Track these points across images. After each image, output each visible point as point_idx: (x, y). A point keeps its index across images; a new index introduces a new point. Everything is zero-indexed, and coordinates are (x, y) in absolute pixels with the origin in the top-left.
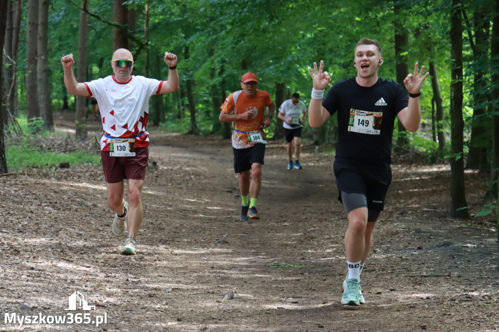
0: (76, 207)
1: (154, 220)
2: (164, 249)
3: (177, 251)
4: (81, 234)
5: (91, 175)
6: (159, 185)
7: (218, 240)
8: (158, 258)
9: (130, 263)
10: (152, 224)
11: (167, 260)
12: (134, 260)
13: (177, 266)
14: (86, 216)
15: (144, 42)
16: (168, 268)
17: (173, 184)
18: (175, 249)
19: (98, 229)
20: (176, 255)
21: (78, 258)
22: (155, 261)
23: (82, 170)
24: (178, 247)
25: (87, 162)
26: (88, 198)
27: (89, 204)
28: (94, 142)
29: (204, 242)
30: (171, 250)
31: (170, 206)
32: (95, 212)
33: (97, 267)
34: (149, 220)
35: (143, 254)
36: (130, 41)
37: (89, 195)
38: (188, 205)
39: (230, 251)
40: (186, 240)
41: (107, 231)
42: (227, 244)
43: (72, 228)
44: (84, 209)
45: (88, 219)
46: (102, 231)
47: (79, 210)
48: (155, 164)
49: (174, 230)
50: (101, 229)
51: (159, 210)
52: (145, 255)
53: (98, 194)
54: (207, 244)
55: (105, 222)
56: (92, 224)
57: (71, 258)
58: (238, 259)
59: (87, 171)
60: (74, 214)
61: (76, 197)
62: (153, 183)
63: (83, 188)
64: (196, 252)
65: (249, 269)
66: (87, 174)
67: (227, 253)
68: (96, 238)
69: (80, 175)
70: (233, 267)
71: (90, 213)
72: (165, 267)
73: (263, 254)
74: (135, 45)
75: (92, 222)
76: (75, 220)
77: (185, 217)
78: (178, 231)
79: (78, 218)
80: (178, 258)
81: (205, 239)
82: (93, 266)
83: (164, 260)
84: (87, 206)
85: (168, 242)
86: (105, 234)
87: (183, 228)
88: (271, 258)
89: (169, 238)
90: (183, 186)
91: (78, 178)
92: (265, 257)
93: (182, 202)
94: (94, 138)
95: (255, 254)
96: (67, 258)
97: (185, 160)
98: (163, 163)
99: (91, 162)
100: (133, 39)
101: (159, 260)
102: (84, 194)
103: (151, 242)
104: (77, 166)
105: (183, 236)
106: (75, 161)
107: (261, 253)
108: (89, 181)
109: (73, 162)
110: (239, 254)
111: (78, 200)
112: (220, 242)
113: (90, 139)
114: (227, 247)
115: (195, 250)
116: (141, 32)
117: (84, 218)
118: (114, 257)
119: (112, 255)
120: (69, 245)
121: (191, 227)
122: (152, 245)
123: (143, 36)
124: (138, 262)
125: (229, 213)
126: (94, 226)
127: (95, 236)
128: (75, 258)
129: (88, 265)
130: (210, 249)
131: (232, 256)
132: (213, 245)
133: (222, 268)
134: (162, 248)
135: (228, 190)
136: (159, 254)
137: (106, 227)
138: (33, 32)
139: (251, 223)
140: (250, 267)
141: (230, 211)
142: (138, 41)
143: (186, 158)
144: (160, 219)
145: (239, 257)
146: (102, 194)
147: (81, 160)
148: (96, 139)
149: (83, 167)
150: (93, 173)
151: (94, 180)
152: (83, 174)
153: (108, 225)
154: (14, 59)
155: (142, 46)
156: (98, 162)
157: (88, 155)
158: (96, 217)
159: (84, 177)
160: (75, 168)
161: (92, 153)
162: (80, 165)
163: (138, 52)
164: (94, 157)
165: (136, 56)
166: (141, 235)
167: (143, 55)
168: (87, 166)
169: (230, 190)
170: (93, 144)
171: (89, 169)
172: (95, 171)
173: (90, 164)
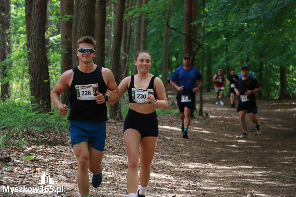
0: (161, 141)
1: (206, 148)
2: (211, 166)
3: (219, 167)
4: (163, 157)
5: (170, 121)
6: (210, 127)
7: (244, 161)
8: (208, 171)
9: (191, 174)
10: (205, 151)
11: (213, 172)
12: (194, 173)
13: (219, 176)
14: (166, 146)
15: (201, 43)
16: (213, 177)
17: (217, 127)
18: (218, 166)
19: (173, 154)
20: (219, 169)
21: (161, 171)
22: (206, 173)
23: (164, 118)
24: (220, 165)
25: (168, 114)
26: (168, 135)
27: (168, 138)
28: (172, 101)
29: (235, 162)
30: (215, 167)
31: (215, 140)
32: (172, 143)
33: (172, 176)
34: (203, 148)
35: (199, 169)
36: (193, 43)
37: (168, 133)
38: (226, 139)
39: (251, 167)
40: (224, 161)
41: (178, 155)
42: (249, 164)
43: (158, 153)
44: (165, 142)
45: (167, 148)
46: (175, 155)
47: (162, 142)
48: (207, 114)
49: (217, 155)
50: (175, 154)
51: (209, 142)
52: (201, 169)
53: (174, 132)
54: (237, 163)
55: (177, 149)
56: (169, 150)
57: (157, 171)
58: (256, 172)
59: (167, 119)
60: (159, 145)
61: (161, 134)
62: (206, 126)
63: (165, 129)
64: (230, 168)
65: (262, 179)
66: (168, 121)
67: (249, 169)
68: (172, 159)
69: (163, 121)
70: (252, 178)
71: (169, 144)
72: (212, 177)
73: (271, 169)
74: (196, 45)
75: (170, 150)
76: (160, 148)
77: (225, 147)
78: (220, 155)
79: (162, 147)
80: (219, 171)
81: (236, 160)
82: (170, 176)
83: (211, 173)
84: (167, 140)
85: (214, 162)
86: (177, 156)
87: (222, 154)
88: (276, 172)
89: (214, 160)
90: (223, 128)
91: (162, 123)
92: (272, 171)
93: (223, 137)
94: (172, 99)
95: (265, 170)
96: (155, 171)
97: (225, 112)
98: (212, 115)
99: (170, 114)
100: (195, 42)
101: (208, 173)
102: (165, 133)
103: (204, 162)
104: (162, 116)
105: (223, 158)
106: (161, 113)
107: (269, 169)
108: (168, 125)
109: (159, 114)
110: (257, 170)
111: (162, 136)
112: (244, 162)
113: (170, 100)
114: (249, 165)
115: (230, 167)
116: (200, 38)
117: (165, 147)
118: (182, 171)
119: (181, 169)
120: (156, 163)
121: (227, 153)
122: (204, 163)
123: (200, 40)
124: (196, 174)
125: (251, 144)
126: (170, 152)
127: (171, 158)
128: (159, 171)
129: (167, 175)
130: (239, 166)
131: (252, 170)
132: (240, 164)
133: (246, 177)
134: (210, 165)
135: (250, 130)
136: (208, 169)
137: (178, 152)
138: (138, 38)
139: (264, 151)
140: (263, 177)
141: (252, 143)
142: (198, 43)
143: (226, 111)
144: (209, 148)
145: (256, 171)
146: (176, 132)
147: (164, 112)
148: (173, 100)
149: (165, 117)
150: (171, 120)
151: (172, 124)
152: (165, 121)
153: (179, 152)
154: (127, 54)
155: (200, 46)
156: (174, 113)
157: (168, 110)
158: (172, 146)
159: (166, 123)
160: (161, 117)
161: (170, 108)
162: (164, 115)
163: (198, 49)
164: (172, 111)
165: (196, 51)
166: (198, 157)
167: (201, 50)
168: (168, 116)
169: (252, 130)
170: (171, 103)
171: (168, 117)
172: (172, 119)
173: (169, 115)
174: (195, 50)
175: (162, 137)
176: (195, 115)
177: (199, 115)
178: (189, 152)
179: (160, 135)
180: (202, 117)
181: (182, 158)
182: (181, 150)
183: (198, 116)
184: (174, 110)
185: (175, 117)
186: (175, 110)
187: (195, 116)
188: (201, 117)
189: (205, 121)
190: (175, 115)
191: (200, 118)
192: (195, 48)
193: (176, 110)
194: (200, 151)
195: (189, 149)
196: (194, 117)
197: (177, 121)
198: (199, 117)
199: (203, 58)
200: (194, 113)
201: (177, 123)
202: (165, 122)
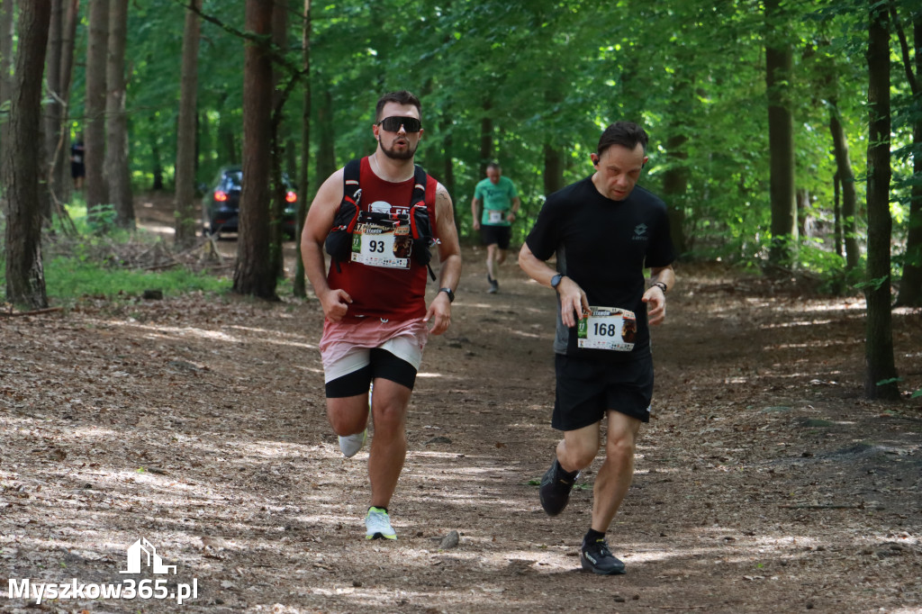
0: (172, 372)
1: (316, 398)
2: (332, 452)
4: (180, 423)
5: (201, 313)
7: (432, 435)
9: (269, 478)
10: (311, 404)
12: (276, 472)
14: (190, 388)
15: (301, 67)
16: (339, 485)
19: (210, 414)
21: (173, 467)
22: (315, 473)
23: (184, 303)
25: (195, 288)
26: (195, 355)
27: (197, 365)
28: (208, 251)
32: (207, 381)
33: (208, 484)
35: (293, 461)
36: (275, 65)
37: (196, 350)
39: (455, 455)
41: (229, 419)
42: (448, 444)
43: (165, 411)
44: (187, 376)
45: (194, 395)
46: (219, 416)
47: (177, 378)
50: (217, 414)
52: (298, 462)
53: (214, 348)
54: (413, 445)
55: (225, 400)
56: (200, 404)
57: (160, 467)
59: (193, 306)
60: (169, 385)
61: (172, 353)
62: (315, 329)
63: (186, 336)
65: (488, 491)
66: (194, 311)
67: (448, 461)
68: (208, 430)
69: (181, 312)
71: (197, 384)
72: (334, 485)
73: (515, 462)
74: (285, 72)
75: (201, 401)
76: (169, 396)
79: (176, 393)
82: (200, 483)
84: (193, 371)
86: (223, 423)
91: (177, 319)
92: (518, 468)
94: (208, 244)
95: (500, 463)
96: (153, 466)
99: (202, 289)
100: (282, 62)
102: (186, 349)
103: (309, 438)
104: (176, 295)
106: (173, 287)
107: (511, 461)
108: (197, 324)
109: (168, 289)
110: (471, 463)
111: (176, 358)
112: (435, 440)
113: (201, 246)
114: (449, 448)
116: (296, 49)
117: (186, 393)
118: (240, 466)
119: (236, 461)
120: (157, 443)
122: (310, 444)
123: (299, 57)
124: (283, 477)
125: (456, 384)
126: (203, 408)
127: (204, 427)
128: (168, 466)
129: (192, 481)
130: (418, 453)
131: (456, 465)
132: (422, 446)
133: (438, 487)
134: (328, 449)
135: (453, 342)
136: (322, 460)
137: (226, 410)
138: (100, 48)
139: (494, 405)
140: (491, 485)
141: (459, 381)
142: (290, 66)
146: (220, 347)
147: (184, 285)
148: (212, 245)
149: (187, 298)
150: (204, 309)
151: (207, 321)
152: (186, 311)
153: (230, 407)
154: (64, 99)
155: (297, 76)
156: (216, 288)
157: (196, 276)
158: (207, 391)
159: (189, 317)
160: (172, 299)
161: (203, 271)
162: (181, 293)
163: (291, 86)
164: (209, 280)
165: (286, 93)
166: (290, 425)
167: (300, 91)
168: (195, 296)
169: (458, 342)
170: (205, 254)
171: (197, 301)
172: (209, 305)
173: (200, 292)
174: (281, 87)
175: (176, 362)
176: (283, 294)
177: (293, 295)
178: (262, 407)
179: (170, 355)
180: (305, 300)
181: (242, 426)
182: (238, 402)
183: (290, 298)
184: (215, 278)
185: (218, 299)
186: (219, 278)
187: (282, 298)
188: (299, 301)
189: (312, 312)
190: (217, 295)
191: (296, 305)
192: (281, 83)
193: (222, 277)
194: (297, 406)
195: (262, 398)
196: (278, 300)
197: (224, 311)
198: (295, 300)
199: (307, 115)
200: (279, 289)
201: (222, 318)
202: (187, 314)
